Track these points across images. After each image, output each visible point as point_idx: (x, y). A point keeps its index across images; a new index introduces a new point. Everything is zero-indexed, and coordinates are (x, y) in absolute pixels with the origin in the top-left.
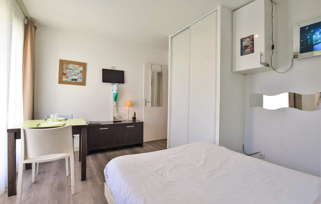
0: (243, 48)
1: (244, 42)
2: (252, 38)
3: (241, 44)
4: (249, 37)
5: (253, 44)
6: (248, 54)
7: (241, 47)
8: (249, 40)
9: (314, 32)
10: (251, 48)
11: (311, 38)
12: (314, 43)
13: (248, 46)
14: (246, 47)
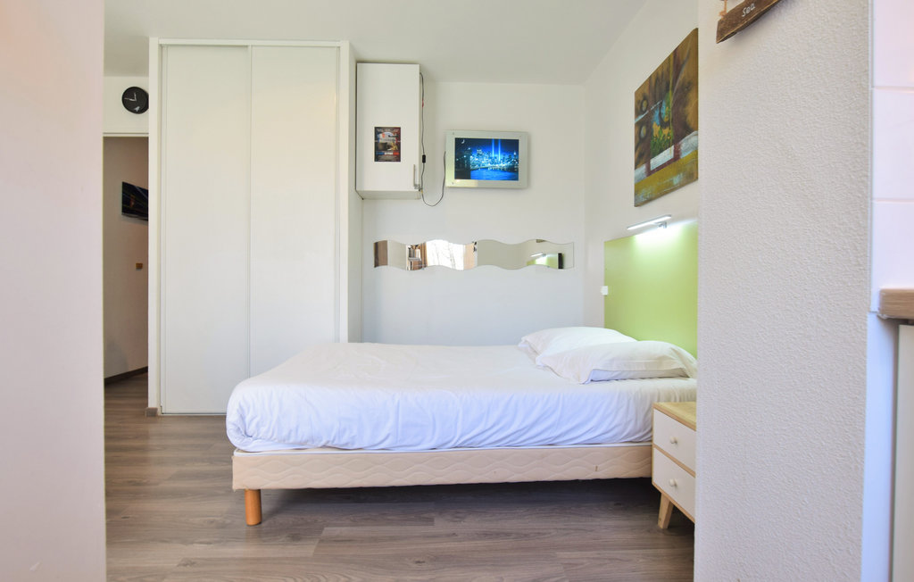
0: (381, 147)
1: (381, 135)
2: (397, 132)
3: (376, 138)
4: (392, 129)
5: (399, 145)
6: (390, 161)
7: (376, 144)
8: (391, 134)
9: (470, 151)
10: (395, 151)
11: (468, 158)
12: (471, 167)
13: (390, 147)
14: (386, 147)
